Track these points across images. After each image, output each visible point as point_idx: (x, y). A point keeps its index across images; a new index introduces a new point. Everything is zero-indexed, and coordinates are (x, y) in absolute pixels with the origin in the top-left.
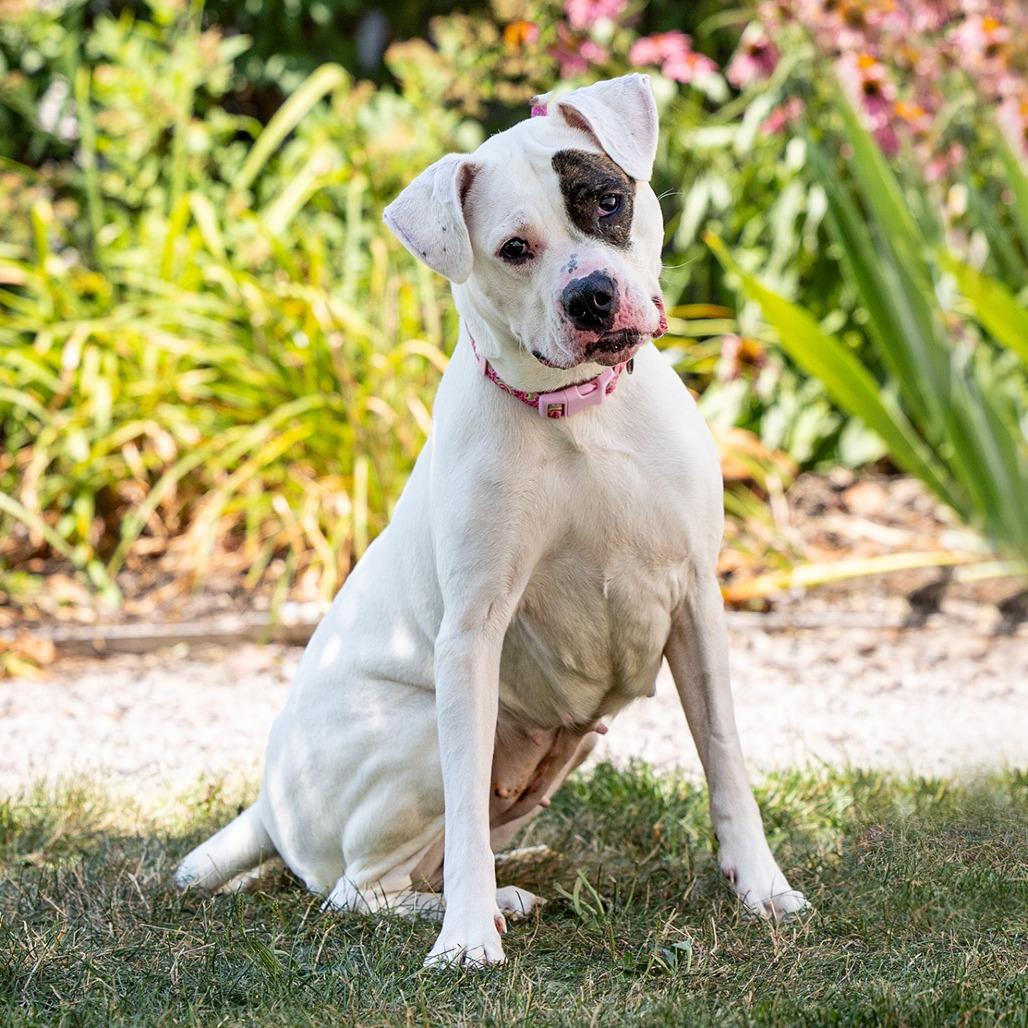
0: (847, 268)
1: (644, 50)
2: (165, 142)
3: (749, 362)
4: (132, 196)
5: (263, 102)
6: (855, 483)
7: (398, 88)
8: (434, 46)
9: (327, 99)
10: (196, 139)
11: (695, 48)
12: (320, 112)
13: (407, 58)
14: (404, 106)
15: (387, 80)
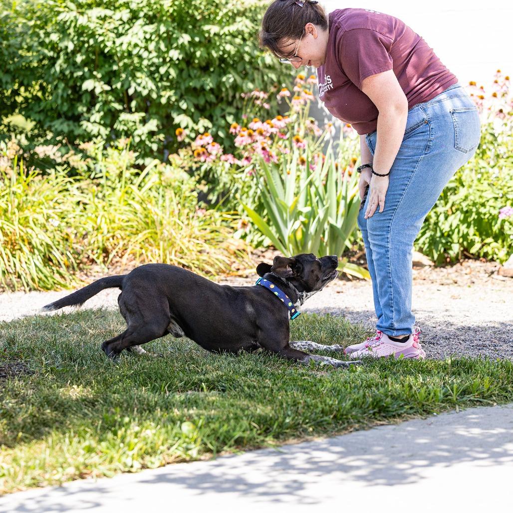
0: (265, 205)
1: (223, 157)
2: (120, 175)
3: (244, 225)
4: (113, 186)
5: (141, 168)
6: (266, 251)
7: (171, 164)
8: (178, 155)
9: (156, 166)
10: (127, 174)
11: (234, 156)
12: (154, 168)
13: (173, 158)
14: (172, 168)
15: (169, 163)
